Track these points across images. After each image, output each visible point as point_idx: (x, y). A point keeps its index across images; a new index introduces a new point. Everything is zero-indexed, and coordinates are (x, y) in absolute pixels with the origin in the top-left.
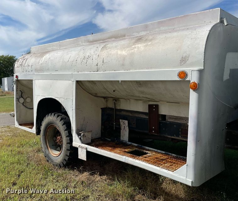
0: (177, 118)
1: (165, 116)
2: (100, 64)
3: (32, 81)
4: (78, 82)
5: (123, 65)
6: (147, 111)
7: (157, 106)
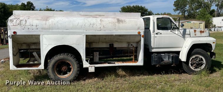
0: (121, 48)
1: (116, 48)
2: (102, 27)
3: (39, 35)
4: (86, 36)
5: (115, 29)
6: (109, 47)
7: (113, 44)
